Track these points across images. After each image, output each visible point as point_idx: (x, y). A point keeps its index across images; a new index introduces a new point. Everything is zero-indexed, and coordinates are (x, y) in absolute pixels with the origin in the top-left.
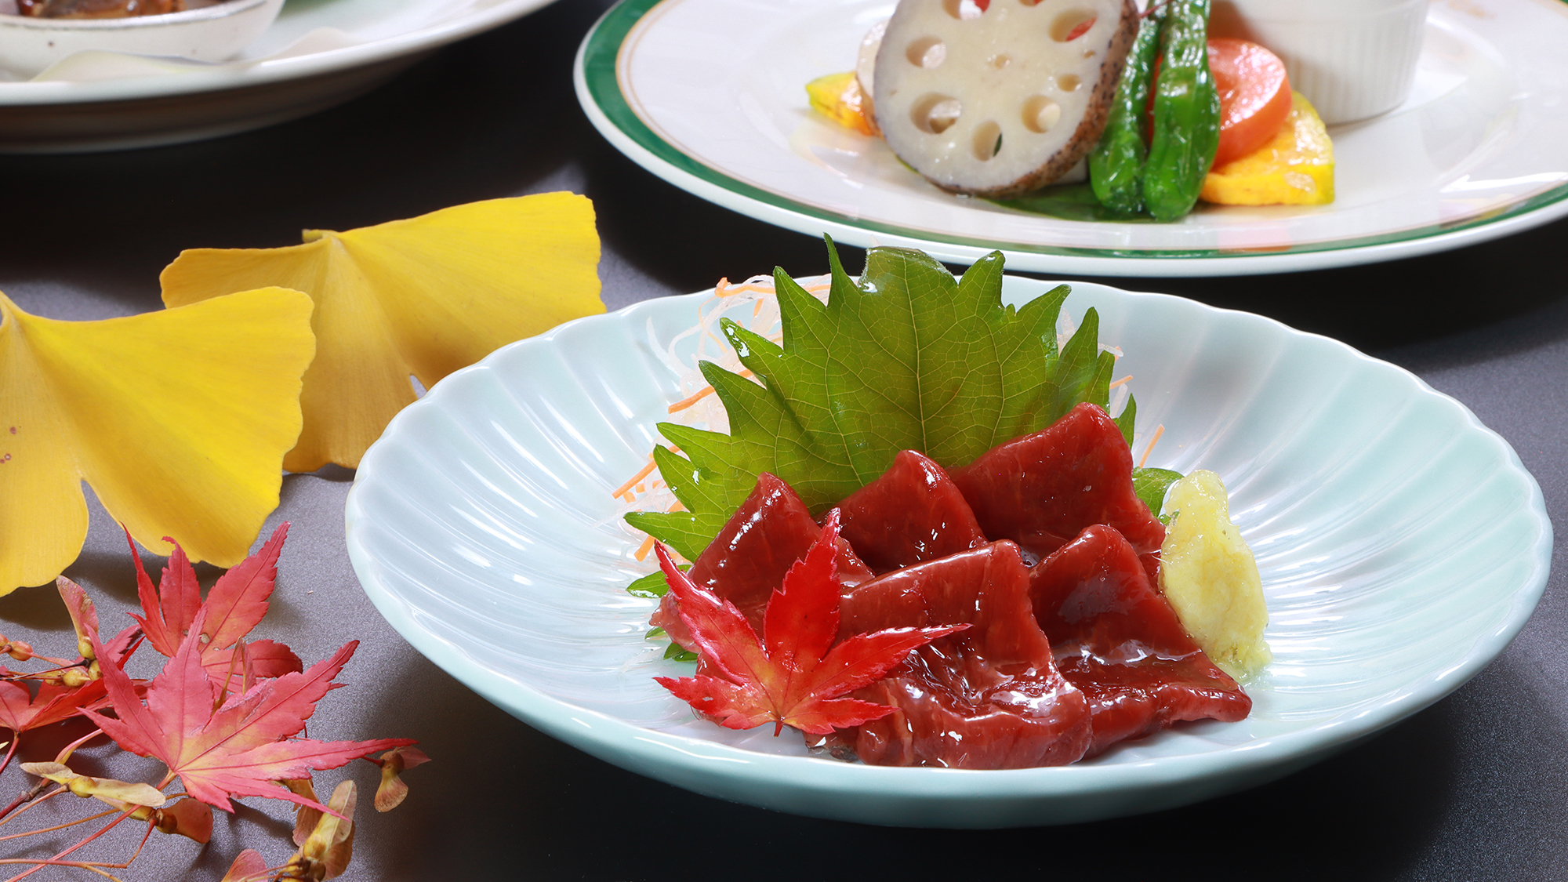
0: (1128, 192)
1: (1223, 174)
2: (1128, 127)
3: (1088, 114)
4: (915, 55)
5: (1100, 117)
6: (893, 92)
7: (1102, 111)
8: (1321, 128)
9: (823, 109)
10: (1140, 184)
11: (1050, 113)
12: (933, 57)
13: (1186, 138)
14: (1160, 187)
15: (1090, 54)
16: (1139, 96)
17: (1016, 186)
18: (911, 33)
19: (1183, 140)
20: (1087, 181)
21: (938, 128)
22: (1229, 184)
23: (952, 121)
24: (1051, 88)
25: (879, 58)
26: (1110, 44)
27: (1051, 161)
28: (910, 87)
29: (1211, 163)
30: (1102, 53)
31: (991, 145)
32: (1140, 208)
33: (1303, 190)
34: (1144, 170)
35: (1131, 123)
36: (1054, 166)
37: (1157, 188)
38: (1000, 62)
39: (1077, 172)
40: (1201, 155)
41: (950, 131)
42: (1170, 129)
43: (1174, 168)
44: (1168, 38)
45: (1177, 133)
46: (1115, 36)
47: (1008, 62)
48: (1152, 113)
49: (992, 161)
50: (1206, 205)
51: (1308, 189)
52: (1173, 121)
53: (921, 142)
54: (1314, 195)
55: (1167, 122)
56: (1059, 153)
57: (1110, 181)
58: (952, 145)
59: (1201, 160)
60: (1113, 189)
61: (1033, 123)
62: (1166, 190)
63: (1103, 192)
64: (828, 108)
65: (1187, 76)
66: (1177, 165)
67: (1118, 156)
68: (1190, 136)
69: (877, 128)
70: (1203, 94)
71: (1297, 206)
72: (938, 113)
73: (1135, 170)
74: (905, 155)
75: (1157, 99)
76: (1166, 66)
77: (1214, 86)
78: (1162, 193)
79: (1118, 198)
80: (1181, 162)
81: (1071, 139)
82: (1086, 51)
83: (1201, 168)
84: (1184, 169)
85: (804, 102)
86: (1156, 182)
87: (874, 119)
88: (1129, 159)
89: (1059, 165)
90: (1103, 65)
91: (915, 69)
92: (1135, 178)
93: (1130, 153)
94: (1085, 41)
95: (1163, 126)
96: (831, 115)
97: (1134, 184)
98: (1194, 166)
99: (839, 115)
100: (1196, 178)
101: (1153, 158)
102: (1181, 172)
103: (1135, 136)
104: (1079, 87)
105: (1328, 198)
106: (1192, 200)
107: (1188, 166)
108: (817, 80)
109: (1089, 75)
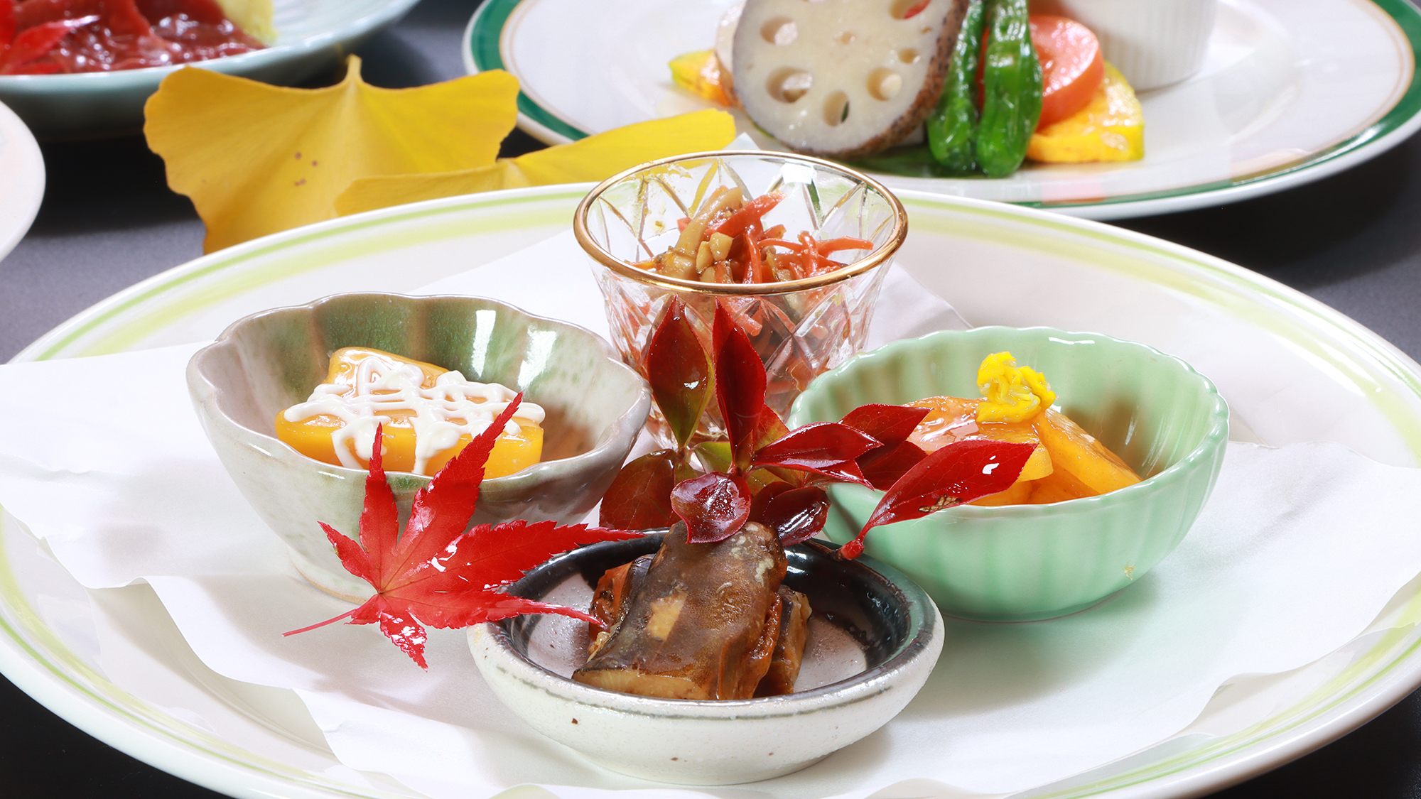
0: (963, 152)
1: (1046, 135)
2: (961, 95)
3: (926, 83)
4: (768, 33)
5: (937, 86)
6: (750, 67)
7: (938, 80)
8: (1130, 93)
9: (684, 83)
10: (974, 145)
11: (892, 84)
12: (786, 34)
13: (1013, 103)
14: (991, 147)
15: (927, 30)
16: (970, 67)
17: (862, 148)
18: (765, 14)
19: (1011, 106)
20: (925, 143)
21: (790, 98)
22: (1053, 143)
23: (803, 92)
24: (892, 60)
25: (737, 37)
26: (945, 21)
27: (895, 125)
28: (765, 62)
29: (1035, 126)
30: (938, 29)
31: (840, 112)
32: (973, 166)
33: (1116, 149)
34: (976, 133)
35: (964, 91)
36: (897, 130)
37: (988, 148)
38: (846, 39)
39: (916, 136)
40: (1028, 118)
41: (802, 101)
42: (999, 95)
43: (1003, 130)
44: (994, 15)
45: (1005, 99)
46: (949, 13)
47: (853, 39)
48: (983, 81)
49: (841, 127)
50: (1032, 162)
51: (1121, 147)
52: (1001, 89)
53: (774, 111)
54: (1126, 152)
55: (997, 89)
56: (902, 118)
57: (947, 142)
58: (804, 113)
59: (1027, 122)
60: (949, 149)
61: (876, 92)
62: (997, 150)
63: (940, 152)
64: (689, 82)
65: (1013, 48)
66: (1006, 127)
67: (954, 120)
68: (1017, 102)
69: (735, 99)
70: (1027, 64)
71: (1111, 162)
72: (790, 85)
73: (969, 133)
74: (762, 123)
75: (987, 70)
76: (993, 40)
77: (1036, 57)
78: (994, 153)
79: (954, 157)
80: (1010, 124)
81: (912, 106)
82: (923, 27)
83: (1027, 130)
84: (1013, 131)
85: (667, 75)
86: (988, 143)
87: (732, 91)
88: (963, 124)
89: (900, 129)
90: (939, 40)
91: (768, 46)
92: (969, 140)
93: (964, 118)
94: (922, 19)
95: (993, 93)
96: (692, 88)
97: (968, 145)
98: (1021, 129)
99: (699, 88)
100: (1023, 139)
101: (985, 122)
102: (1010, 133)
103: (967, 102)
104: (917, 59)
105: (1138, 155)
106: (1019, 158)
107: (1016, 128)
108: (679, 58)
109: (926, 49)
